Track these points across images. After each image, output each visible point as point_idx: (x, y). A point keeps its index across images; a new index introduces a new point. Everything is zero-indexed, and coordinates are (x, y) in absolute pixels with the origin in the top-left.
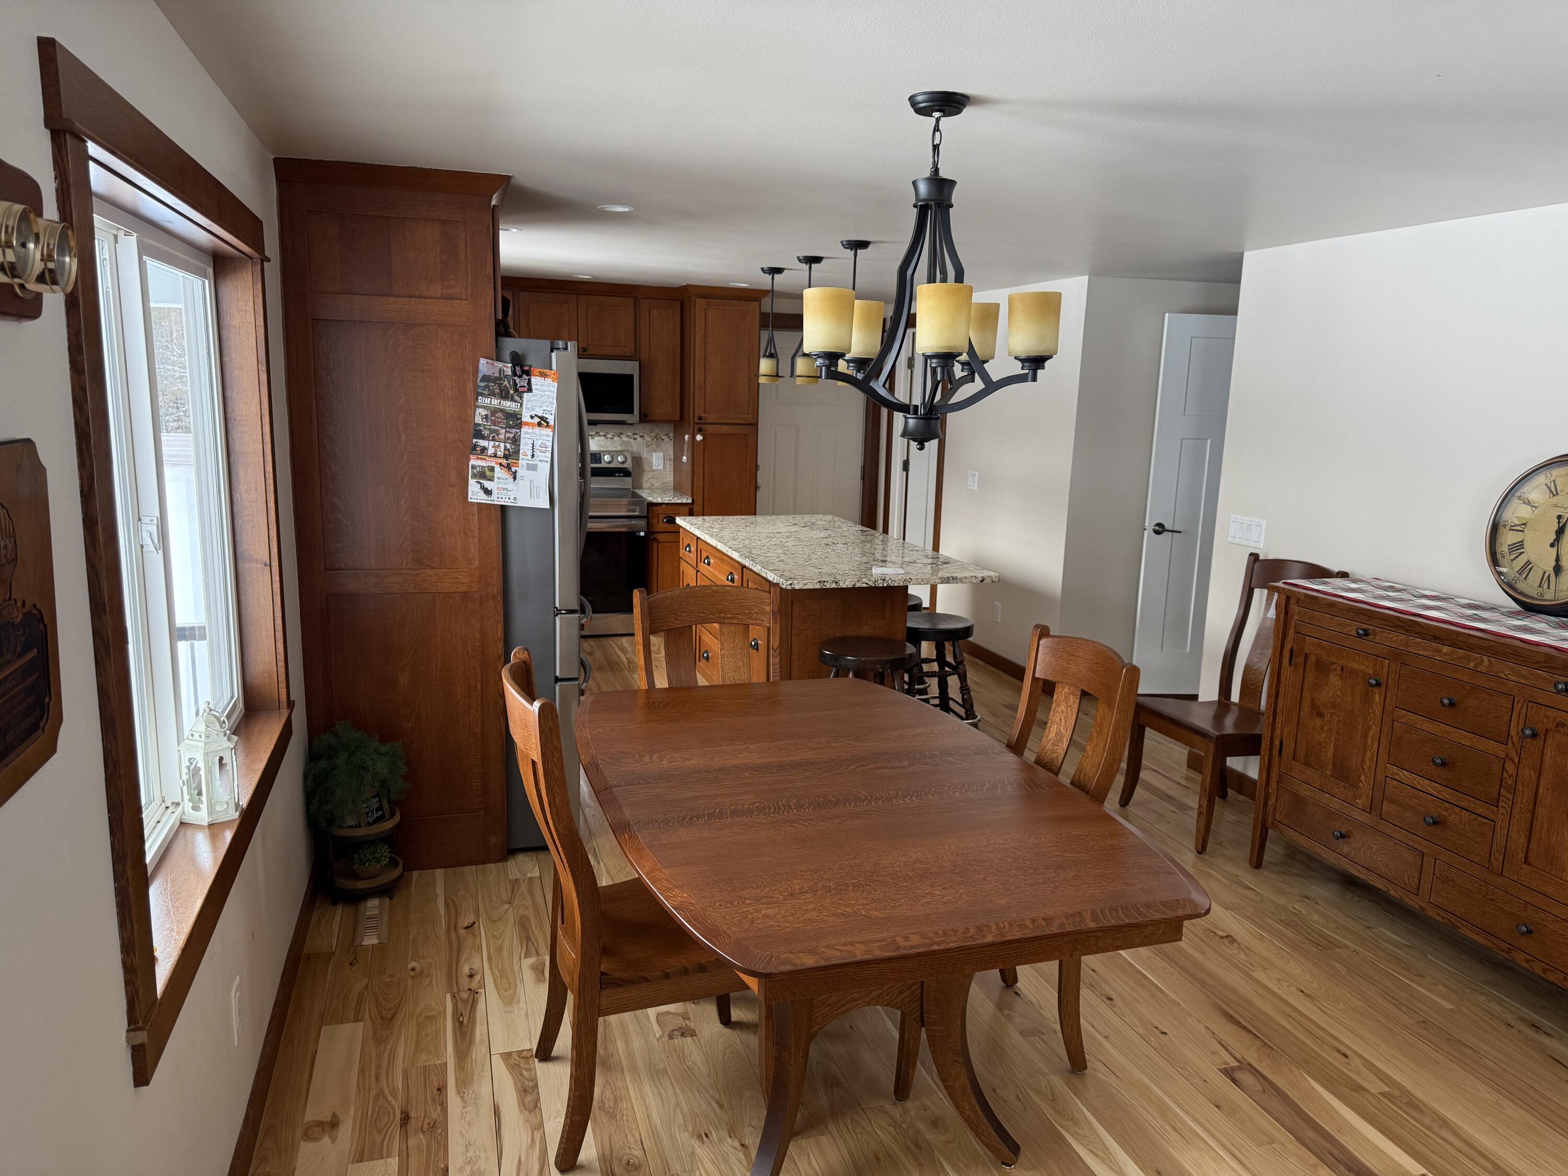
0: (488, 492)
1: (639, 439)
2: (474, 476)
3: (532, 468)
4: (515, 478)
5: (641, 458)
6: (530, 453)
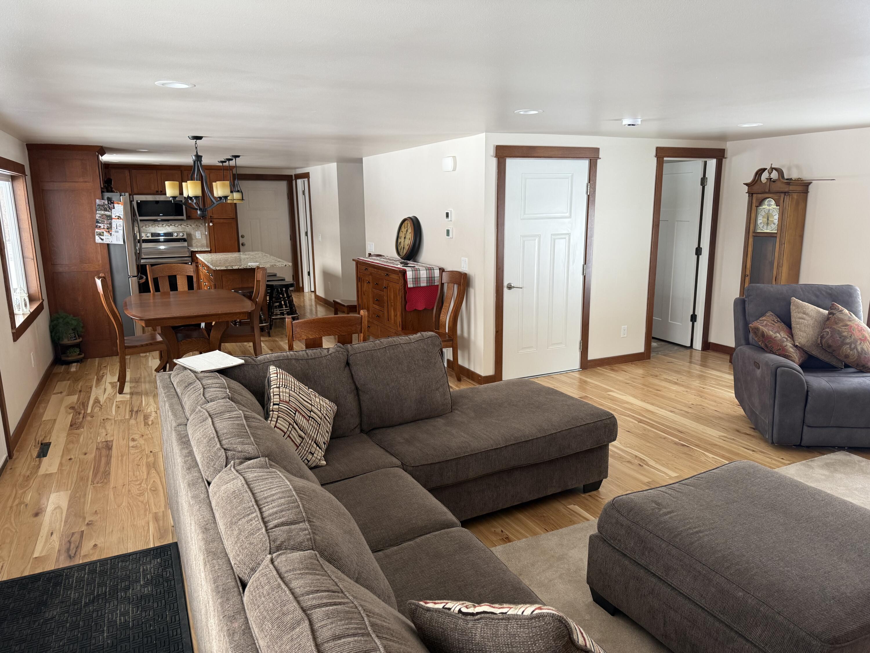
0: (102, 240)
1: (190, 226)
2: (97, 235)
3: (117, 232)
4: (111, 235)
5: (191, 234)
6: (116, 227)
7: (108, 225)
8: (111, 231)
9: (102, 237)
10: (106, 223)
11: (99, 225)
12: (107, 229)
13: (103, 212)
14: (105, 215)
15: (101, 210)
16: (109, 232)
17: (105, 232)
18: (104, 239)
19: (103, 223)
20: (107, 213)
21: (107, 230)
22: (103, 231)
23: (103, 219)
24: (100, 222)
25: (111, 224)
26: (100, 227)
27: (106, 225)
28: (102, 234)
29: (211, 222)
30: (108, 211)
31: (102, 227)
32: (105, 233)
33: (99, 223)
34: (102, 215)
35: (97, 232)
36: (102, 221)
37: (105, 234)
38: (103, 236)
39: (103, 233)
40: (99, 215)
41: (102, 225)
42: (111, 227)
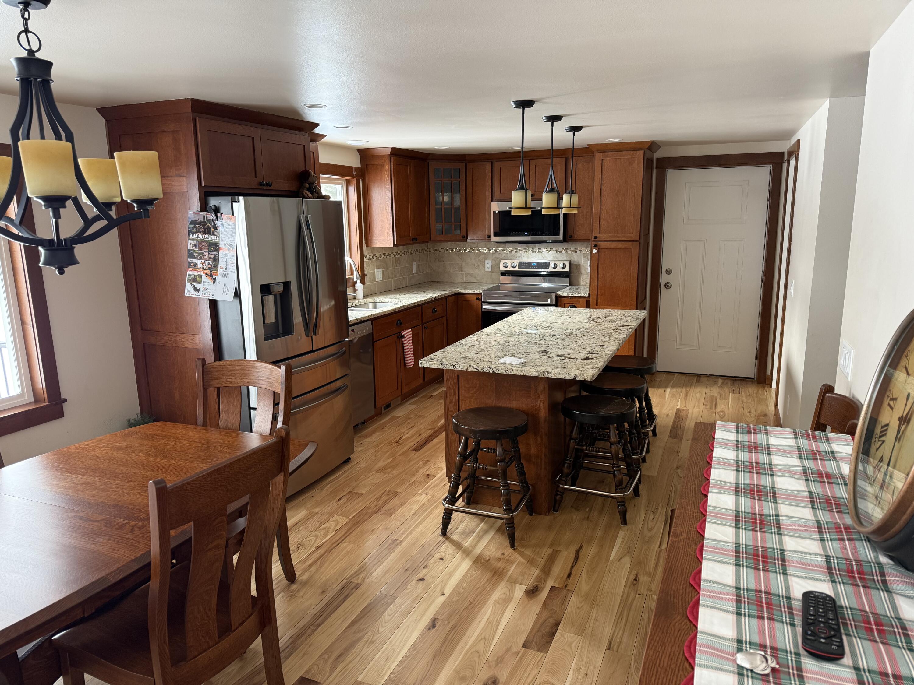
0: (197, 290)
2: (189, 281)
3: (226, 276)
4: (214, 282)
6: (224, 267)
7: (211, 263)
8: (216, 274)
9: (197, 285)
10: (206, 257)
11: (194, 261)
12: (210, 269)
13: (201, 236)
14: (206, 241)
15: (199, 231)
16: (211, 275)
17: (204, 276)
18: (201, 290)
19: (201, 259)
20: (210, 237)
21: (209, 272)
22: (202, 274)
23: (201, 249)
24: (196, 255)
25: (216, 259)
26: (196, 265)
27: (206, 262)
28: (198, 279)
29: (595, 246)
30: (213, 234)
31: (200, 266)
32: (205, 278)
33: (194, 258)
34: (201, 242)
35: (189, 275)
36: (199, 254)
37: (203, 280)
38: (200, 283)
39: (201, 277)
40: (193, 242)
41: (200, 261)
42: (216, 266)
